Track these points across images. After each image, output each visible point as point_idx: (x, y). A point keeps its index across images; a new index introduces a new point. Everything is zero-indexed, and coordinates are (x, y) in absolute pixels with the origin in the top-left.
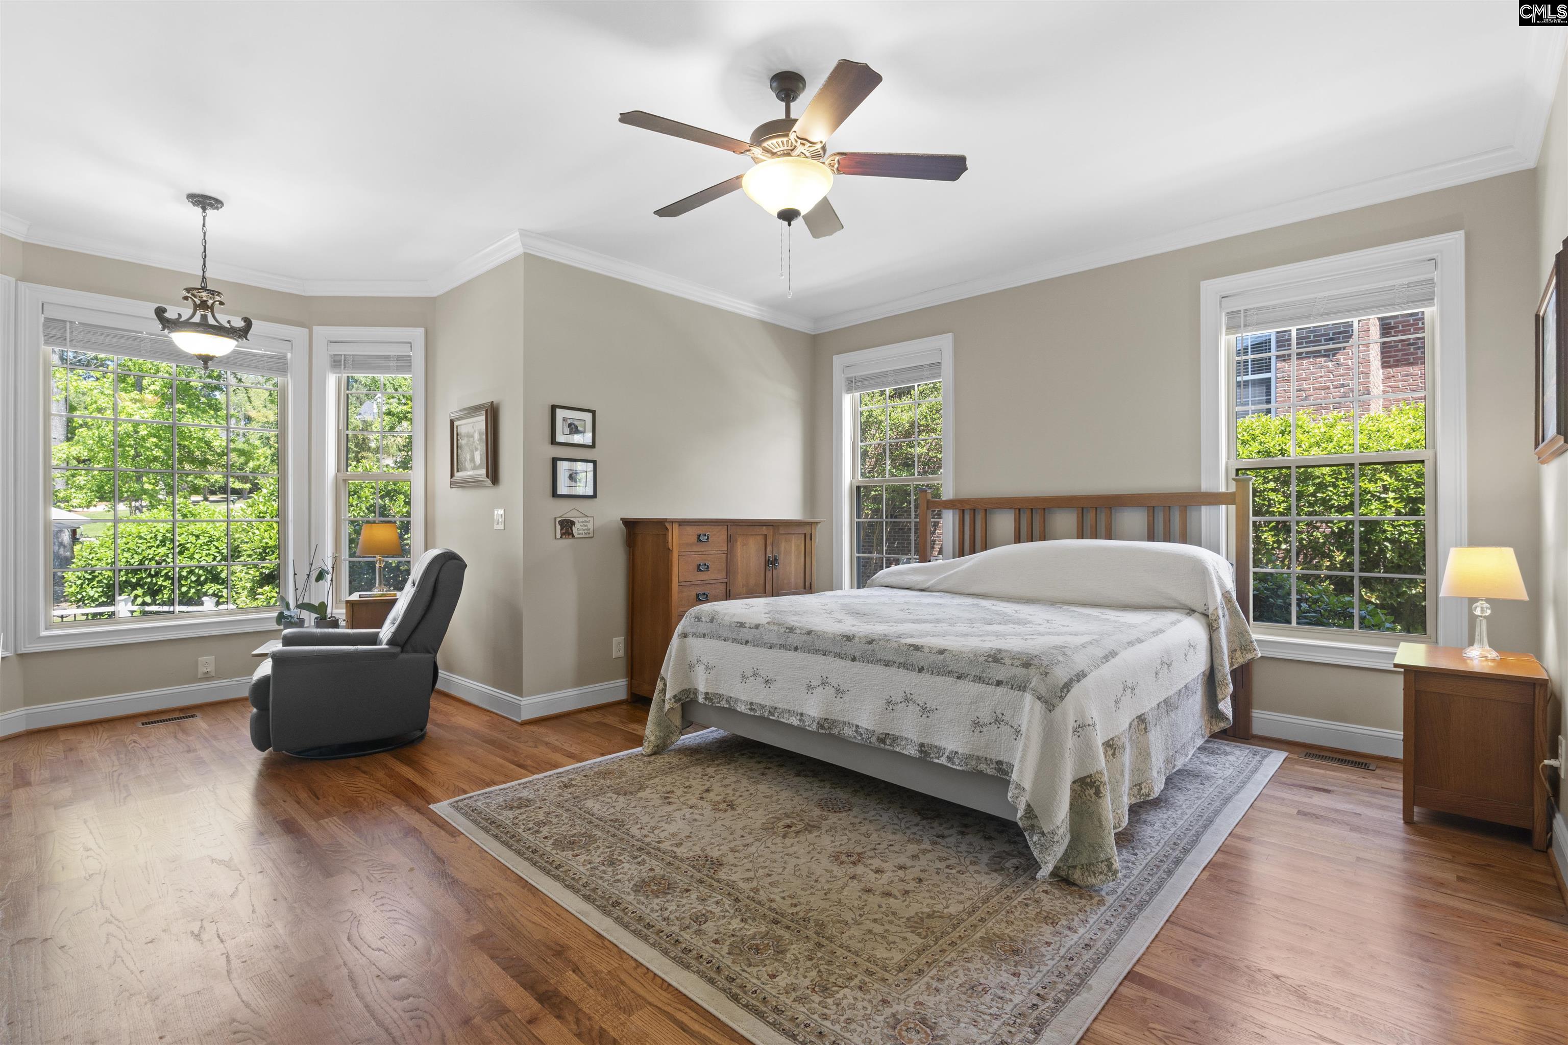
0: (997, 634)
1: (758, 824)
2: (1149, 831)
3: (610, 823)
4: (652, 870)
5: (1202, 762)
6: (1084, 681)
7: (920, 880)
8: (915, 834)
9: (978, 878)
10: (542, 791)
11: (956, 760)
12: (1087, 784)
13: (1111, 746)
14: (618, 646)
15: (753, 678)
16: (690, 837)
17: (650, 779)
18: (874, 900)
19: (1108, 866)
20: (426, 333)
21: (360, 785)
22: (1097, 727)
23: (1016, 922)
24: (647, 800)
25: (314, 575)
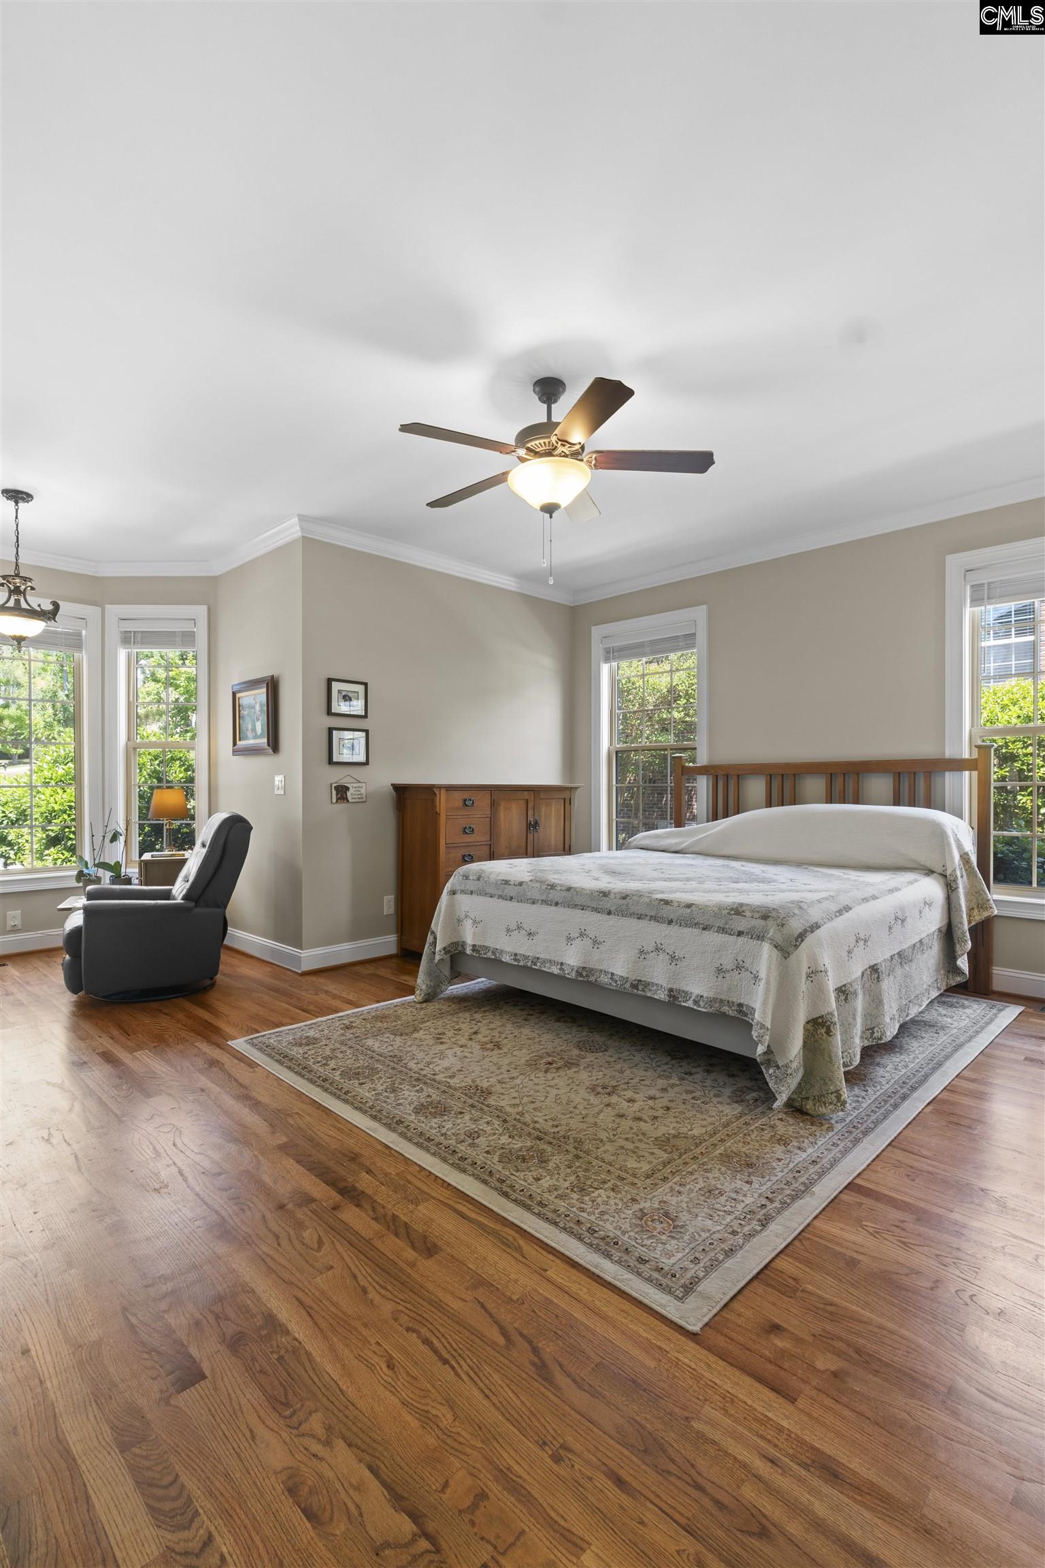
0: (741, 891)
1: (523, 1061)
2: (881, 1072)
3: (389, 1058)
4: (429, 1096)
5: (940, 1014)
6: (818, 932)
7: (668, 1109)
8: (664, 1071)
9: (720, 1107)
10: (326, 1032)
11: (701, 1003)
12: (819, 1024)
13: (843, 992)
14: (389, 904)
15: (517, 931)
16: (461, 1071)
17: (423, 1022)
18: (626, 1124)
19: (836, 1097)
20: (209, 609)
21: (163, 1025)
22: (829, 973)
23: (752, 1143)
24: (421, 1040)
25: (109, 836)
